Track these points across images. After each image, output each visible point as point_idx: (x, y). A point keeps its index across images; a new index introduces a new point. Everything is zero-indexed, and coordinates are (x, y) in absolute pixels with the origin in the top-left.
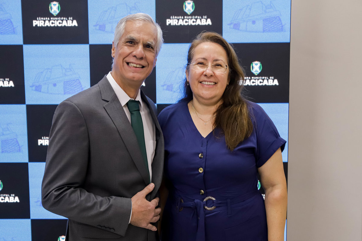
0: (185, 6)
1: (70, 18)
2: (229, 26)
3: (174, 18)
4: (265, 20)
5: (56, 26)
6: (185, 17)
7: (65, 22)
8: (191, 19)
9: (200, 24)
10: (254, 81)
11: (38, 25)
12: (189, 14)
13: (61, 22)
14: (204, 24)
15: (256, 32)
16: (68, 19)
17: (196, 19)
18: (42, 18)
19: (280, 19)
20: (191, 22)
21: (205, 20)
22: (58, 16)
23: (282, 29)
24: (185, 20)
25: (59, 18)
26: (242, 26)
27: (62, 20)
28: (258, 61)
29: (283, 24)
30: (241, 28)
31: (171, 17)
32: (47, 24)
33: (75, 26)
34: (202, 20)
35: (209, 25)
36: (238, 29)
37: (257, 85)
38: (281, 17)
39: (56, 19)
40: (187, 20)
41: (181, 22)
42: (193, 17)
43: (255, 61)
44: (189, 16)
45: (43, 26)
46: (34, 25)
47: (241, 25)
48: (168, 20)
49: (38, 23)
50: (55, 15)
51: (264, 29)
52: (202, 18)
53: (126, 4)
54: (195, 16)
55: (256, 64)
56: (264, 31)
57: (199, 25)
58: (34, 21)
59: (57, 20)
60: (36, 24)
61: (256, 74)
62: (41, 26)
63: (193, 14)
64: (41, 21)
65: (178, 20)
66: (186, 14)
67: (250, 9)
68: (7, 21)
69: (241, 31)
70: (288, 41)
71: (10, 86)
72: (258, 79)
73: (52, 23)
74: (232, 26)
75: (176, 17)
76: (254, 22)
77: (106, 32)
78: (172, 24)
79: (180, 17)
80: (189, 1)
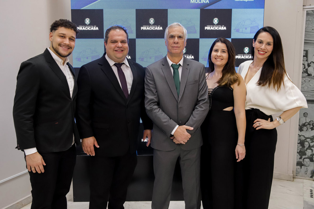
0: (214, 21)
1: (159, 26)
2: (234, 31)
3: (208, 26)
4: (251, 27)
5: (152, 29)
6: (214, 26)
7: (156, 28)
8: (217, 27)
9: (221, 29)
10: (245, 56)
11: (144, 29)
12: (216, 24)
13: (154, 28)
14: (223, 29)
15: (247, 33)
17: (219, 27)
18: (145, 26)
19: (258, 27)
20: (216, 28)
21: (223, 27)
22: (153, 25)
24: (214, 27)
25: (154, 26)
26: (241, 30)
27: (155, 27)
28: (247, 47)
30: (240, 31)
31: (207, 26)
32: (148, 28)
33: (161, 30)
34: (222, 27)
35: (225, 29)
37: (246, 58)
38: (259, 26)
39: (152, 26)
40: (215, 27)
41: (212, 28)
42: (218, 26)
43: (246, 47)
44: (216, 25)
45: (146, 29)
46: (141, 29)
48: (205, 27)
50: (152, 24)
51: (251, 31)
52: (222, 26)
53: (186, 19)
54: (218, 25)
55: (247, 48)
56: (251, 33)
57: (220, 29)
58: (141, 27)
60: (142, 29)
61: (246, 53)
62: (145, 29)
63: (217, 25)
64: (145, 27)
65: (211, 27)
66: (214, 25)
67: (244, 22)
68: (129, 27)
69: (240, 33)
72: (247, 56)
73: (150, 28)
74: (236, 30)
75: (209, 26)
76: (246, 29)
78: (207, 29)
79: (211, 26)
80: (216, 18)
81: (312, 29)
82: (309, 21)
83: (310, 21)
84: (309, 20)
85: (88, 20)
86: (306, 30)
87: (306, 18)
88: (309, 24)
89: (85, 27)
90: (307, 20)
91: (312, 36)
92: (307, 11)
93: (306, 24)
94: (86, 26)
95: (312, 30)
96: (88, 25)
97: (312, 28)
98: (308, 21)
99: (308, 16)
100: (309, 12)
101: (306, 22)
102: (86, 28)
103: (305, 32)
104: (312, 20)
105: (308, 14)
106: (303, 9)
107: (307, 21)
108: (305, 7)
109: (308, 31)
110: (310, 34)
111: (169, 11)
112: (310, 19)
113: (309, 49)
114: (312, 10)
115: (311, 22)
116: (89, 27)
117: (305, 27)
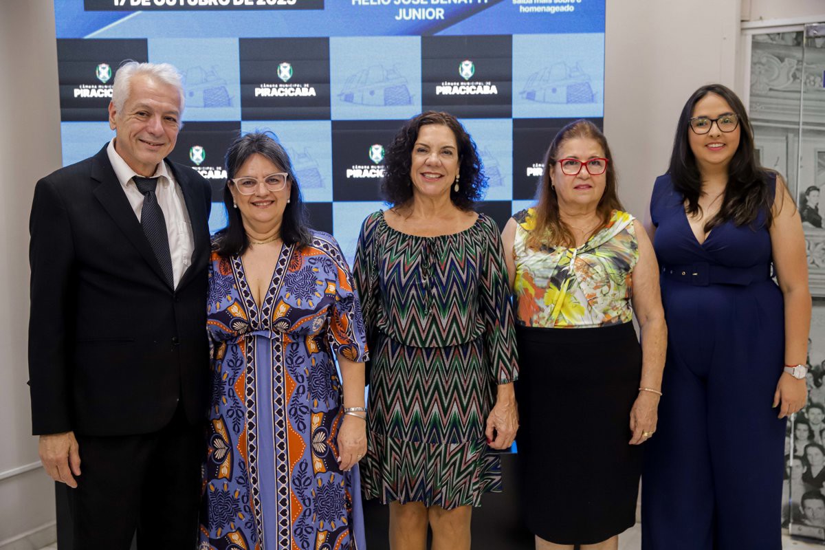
0: (462, 68)
1: (305, 85)
2: (520, 96)
3: (446, 84)
4: (569, 87)
5: (286, 95)
6: (462, 83)
7: (298, 90)
8: (470, 86)
9: (482, 93)
11: (262, 95)
12: (467, 79)
13: (293, 90)
14: (487, 93)
15: (558, 103)
16: (303, 87)
17: (477, 86)
18: (268, 86)
19: (590, 86)
20: (469, 90)
21: (488, 87)
22: (289, 82)
23: (592, 99)
24: (461, 88)
25: (291, 85)
26: (539, 96)
27: (295, 88)
29: (594, 92)
30: (536, 98)
31: (443, 84)
32: (275, 93)
33: (312, 95)
34: (485, 87)
35: (493, 93)
36: (533, 100)
38: (590, 84)
39: (287, 86)
40: (464, 88)
41: (457, 91)
42: (472, 83)
44: (466, 81)
45: (269, 95)
46: (257, 95)
47: (537, 94)
48: (437, 88)
49: (263, 91)
50: (285, 81)
51: (568, 98)
52: (485, 84)
53: (382, 66)
54: (475, 81)
56: (568, 102)
57: (480, 94)
58: (256, 90)
59: (288, 88)
60: (259, 93)
62: (265, 95)
63: (472, 79)
64: (266, 89)
65: (452, 87)
66: (463, 80)
67: (550, 73)
68: (220, 89)
69: (537, 101)
70: (600, 115)
71: (222, 177)
73: (282, 92)
74: (525, 95)
75: (449, 84)
76: (554, 90)
77: (355, 103)
78: (444, 93)
79: (455, 84)
80: (467, 62)
81: (768, 88)
82: (761, 66)
83: (763, 65)
84: (760, 63)
85: (104, 68)
86: (754, 91)
87: (752, 56)
88: (760, 72)
89: (97, 90)
90: (756, 61)
91: (769, 108)
92: (754, 36)
93: (752, 73)
94: (100, 86)
95: (771, 90)
96: (104, 82)
97: (768, 85)
98: (758, 66)
99: (759, 51)
100: (760, 39)
101: (752, 68)
102: (101, 93)
103: (751, 95)
104: (768, 61)
105: (756, 45)
106: (743, 29)
107: (754, 64)
108: (747, 25)
109: (757, 92)
110: (764, 103)
111: (334, 42)
112: (764, 60)
113: (762, 147)
114: (768, 35)
115: (766, 67)
116: (108, 89)
117: (751, 81)
